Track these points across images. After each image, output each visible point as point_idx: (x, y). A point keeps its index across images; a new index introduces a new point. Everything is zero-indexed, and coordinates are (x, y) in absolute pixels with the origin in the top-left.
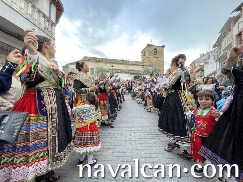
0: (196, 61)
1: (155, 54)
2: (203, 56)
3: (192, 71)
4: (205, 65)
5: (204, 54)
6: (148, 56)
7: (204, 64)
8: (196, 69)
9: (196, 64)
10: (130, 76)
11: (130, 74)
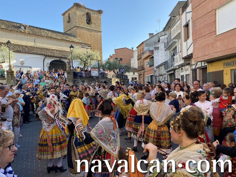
0: (145, 43)
1: (88, 23)
2: (152, 37)
3: (140, 57)
4: (154, 51)
5: (154, 35)
7: (153, 49)
8: (145, 56)
9: (145, 48)
10: (44, 60)
11: (45, 56)
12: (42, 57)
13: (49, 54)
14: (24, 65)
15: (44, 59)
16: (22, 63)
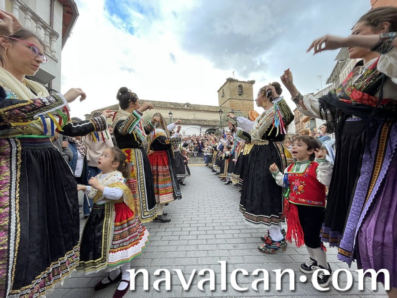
1: (240, 95)
3: (298, 121)
5: (315, 94)
6: (228, 97)
11: (201, 125)
13: (205, 124)
15: (201, 129)
16: (184, 133)
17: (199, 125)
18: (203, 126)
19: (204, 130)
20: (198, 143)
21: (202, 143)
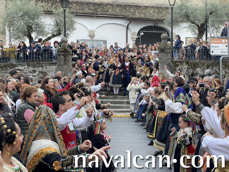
10: (127, 28)
11: (129, 19)
12: (125, 23)
13: (137, 15)
14: (95, 38)
15: (128, 26)
16: (92, 35)
17: (124, 18)
18: (132, 20)
19: (135, 29)
20: (123, 66)
21: (132, 66)
